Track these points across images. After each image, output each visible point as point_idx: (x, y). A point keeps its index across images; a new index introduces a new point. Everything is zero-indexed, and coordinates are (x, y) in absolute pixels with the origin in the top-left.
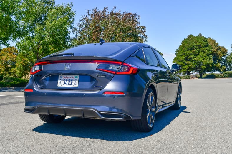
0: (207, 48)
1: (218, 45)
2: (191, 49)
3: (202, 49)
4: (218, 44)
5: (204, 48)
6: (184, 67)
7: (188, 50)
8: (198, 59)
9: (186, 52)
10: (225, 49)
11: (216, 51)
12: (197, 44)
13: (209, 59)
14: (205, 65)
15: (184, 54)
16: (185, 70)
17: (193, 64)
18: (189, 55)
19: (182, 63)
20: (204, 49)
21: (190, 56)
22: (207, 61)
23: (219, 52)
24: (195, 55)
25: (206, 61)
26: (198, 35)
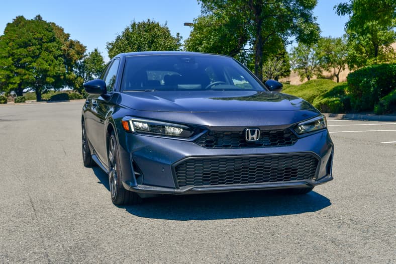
0: (55, 44)
1: (70, 38)
2: (26, 45)
3: (45, 45)
4: (68, 35)
5: (49, 44)
6: (12, 80)
7: (20, 47)
8: (40, 65)
9: (15, 51)
10: (81, 46)
11: (66, 49)
12: (36, 37)
13: (59, 64)
14: (54, 77)
15: (12, 55)
16: (16, 86)
17: (29, 75)
18: (21, 57)
19: (8, 73)
20: (50, 46)
21: (24, 59)
22: (56, 68)
23: (72, 52)
24: (33, 57)
25: (54, 68)
26: (36, 19)
